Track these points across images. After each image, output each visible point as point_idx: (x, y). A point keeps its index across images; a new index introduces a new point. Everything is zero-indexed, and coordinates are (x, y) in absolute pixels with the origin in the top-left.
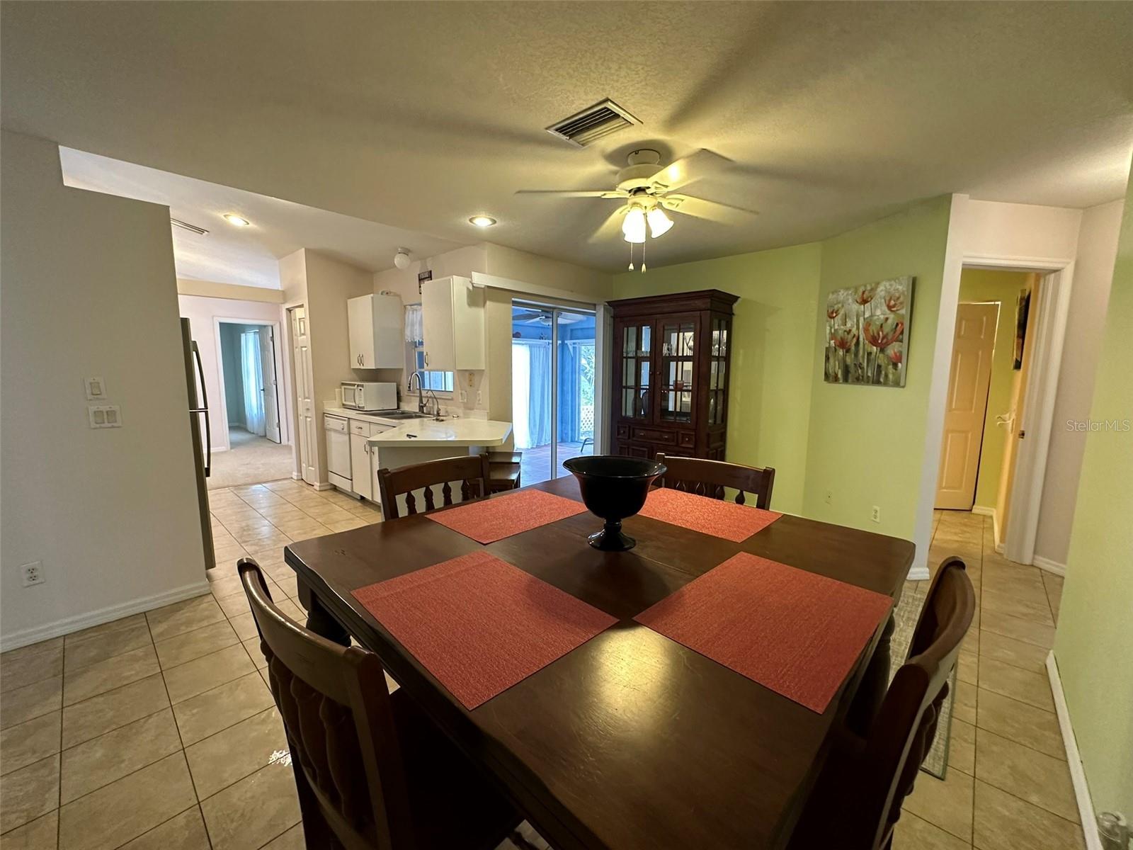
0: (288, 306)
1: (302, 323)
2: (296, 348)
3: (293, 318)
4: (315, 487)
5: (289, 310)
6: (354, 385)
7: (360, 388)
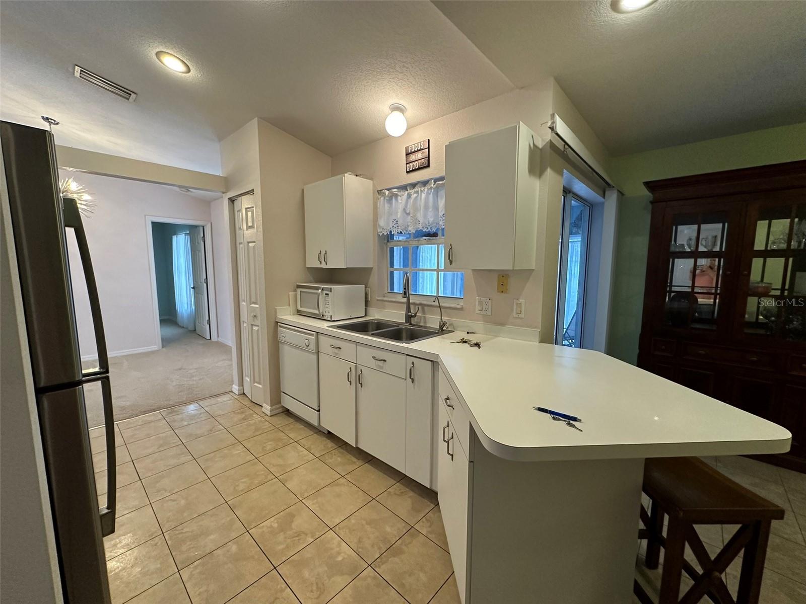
0: (231, 194)
1: (250, 214)
2: (240, 243)
3: (236, 210)
4: (263, 409)
5: (232, 200)
6: (317, 288)
7: (325, 292)
